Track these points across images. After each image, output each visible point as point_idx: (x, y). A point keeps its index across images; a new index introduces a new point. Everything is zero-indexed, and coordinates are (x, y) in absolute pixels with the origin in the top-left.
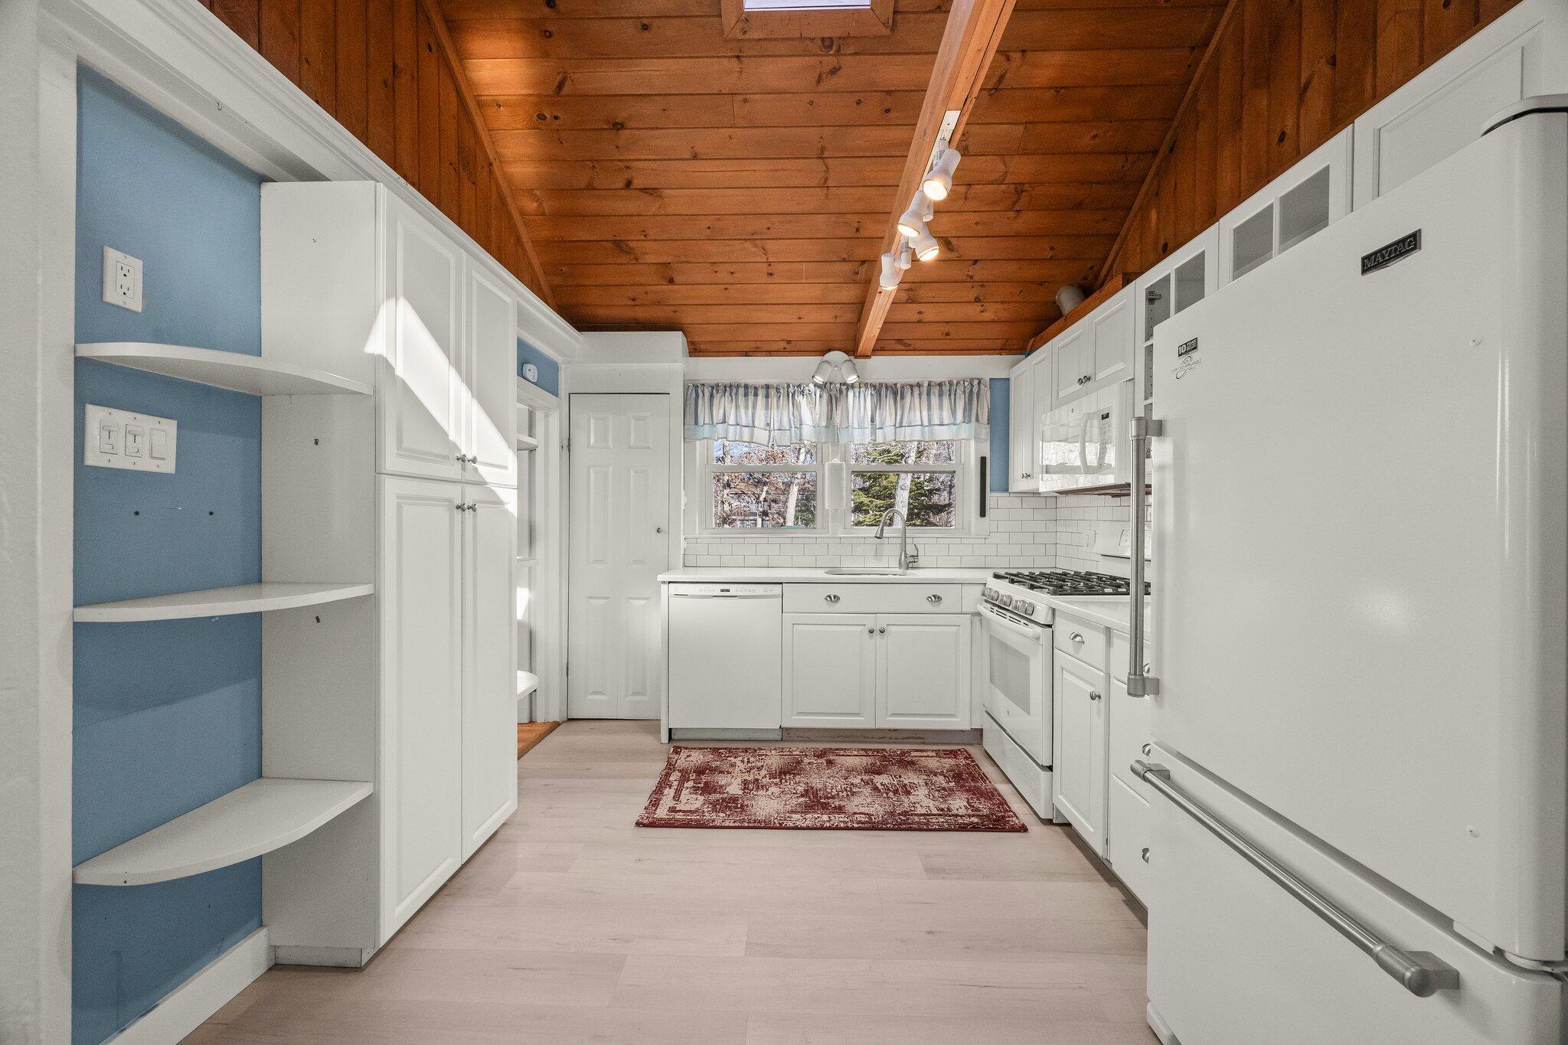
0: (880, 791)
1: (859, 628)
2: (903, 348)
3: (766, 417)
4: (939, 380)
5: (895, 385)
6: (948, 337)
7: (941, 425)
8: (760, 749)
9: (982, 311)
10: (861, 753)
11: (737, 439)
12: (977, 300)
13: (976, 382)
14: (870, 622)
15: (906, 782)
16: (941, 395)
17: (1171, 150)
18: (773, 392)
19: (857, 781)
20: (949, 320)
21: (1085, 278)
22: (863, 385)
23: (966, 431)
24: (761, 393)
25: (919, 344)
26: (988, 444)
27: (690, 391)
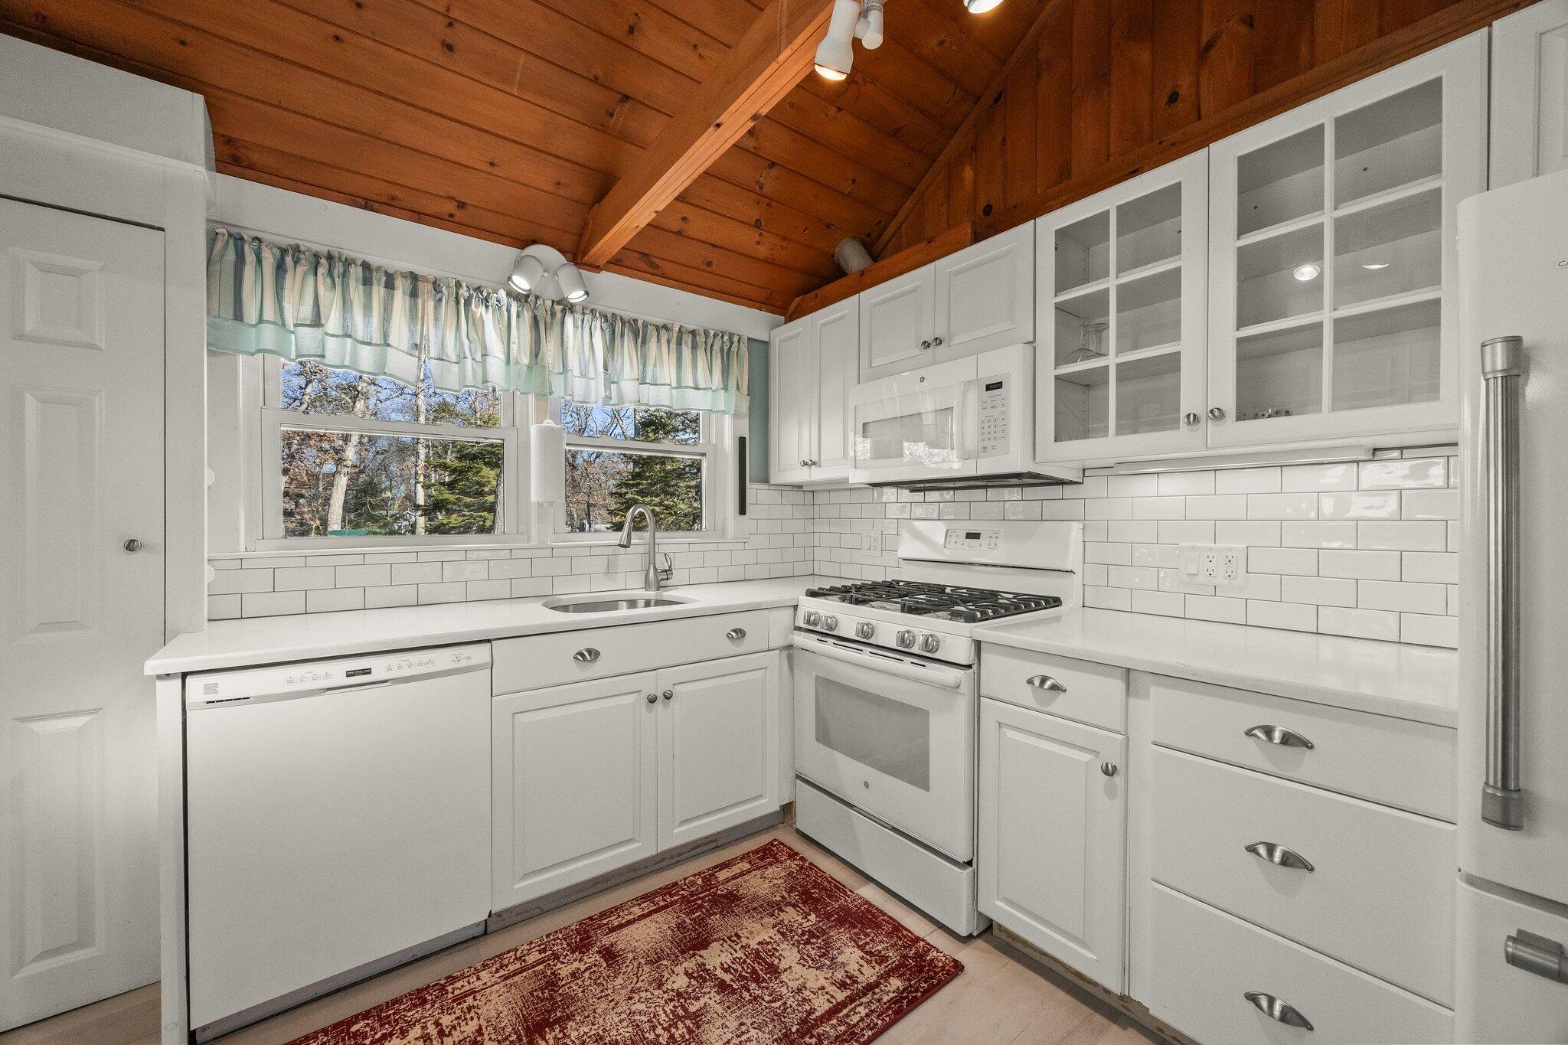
0: (734, 991)
1: (631, 699)
2: (647, 268)
3: (412, 332)
4: (691, 327)
5: (636, 321)
6: (708, 269)
7: (696, 388)
8: (452, 979)
9: (758, 243)
10: (647, 906)
11: (347, 362)
12: (757, 224)
13: (736, 339)
14: (650, 684)
15: (754, 944)
16: (694, 347)
17: (996, 101)
18: (425, 288)
19: (681, 982)
20: (718, 243)
21: (869, 235)
22: (589, 310)
23: (722, 400)
24: (401, 287)
25: (667, 268)
26: (747, 421)
27: (219, 245)
